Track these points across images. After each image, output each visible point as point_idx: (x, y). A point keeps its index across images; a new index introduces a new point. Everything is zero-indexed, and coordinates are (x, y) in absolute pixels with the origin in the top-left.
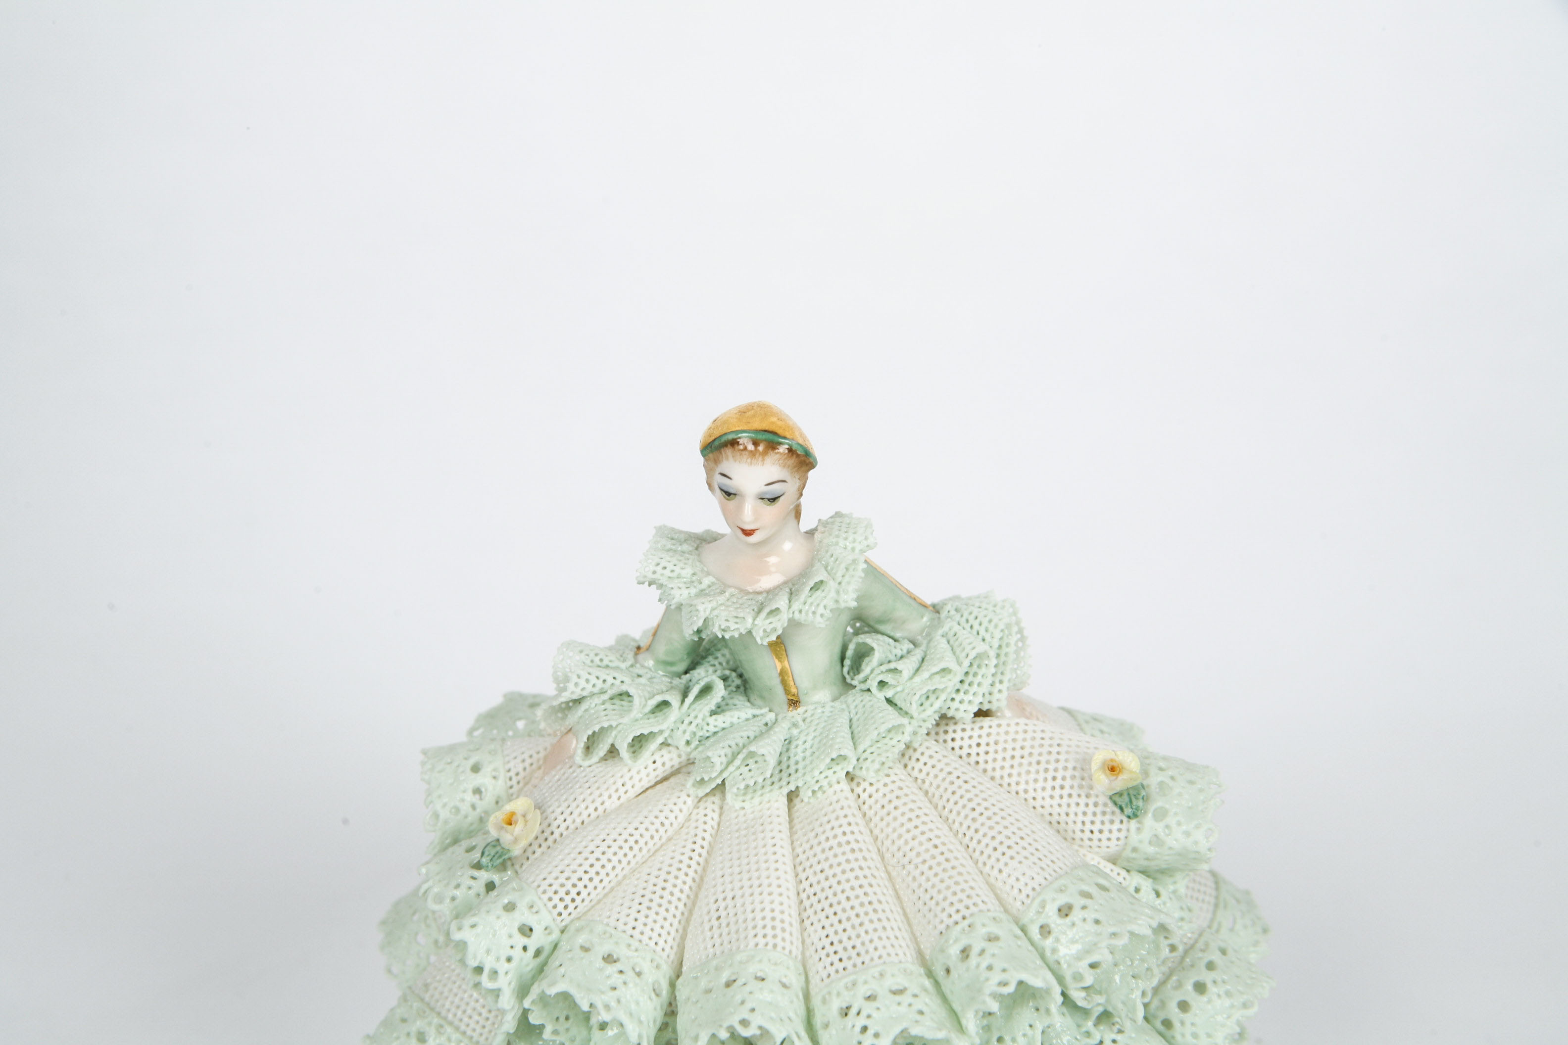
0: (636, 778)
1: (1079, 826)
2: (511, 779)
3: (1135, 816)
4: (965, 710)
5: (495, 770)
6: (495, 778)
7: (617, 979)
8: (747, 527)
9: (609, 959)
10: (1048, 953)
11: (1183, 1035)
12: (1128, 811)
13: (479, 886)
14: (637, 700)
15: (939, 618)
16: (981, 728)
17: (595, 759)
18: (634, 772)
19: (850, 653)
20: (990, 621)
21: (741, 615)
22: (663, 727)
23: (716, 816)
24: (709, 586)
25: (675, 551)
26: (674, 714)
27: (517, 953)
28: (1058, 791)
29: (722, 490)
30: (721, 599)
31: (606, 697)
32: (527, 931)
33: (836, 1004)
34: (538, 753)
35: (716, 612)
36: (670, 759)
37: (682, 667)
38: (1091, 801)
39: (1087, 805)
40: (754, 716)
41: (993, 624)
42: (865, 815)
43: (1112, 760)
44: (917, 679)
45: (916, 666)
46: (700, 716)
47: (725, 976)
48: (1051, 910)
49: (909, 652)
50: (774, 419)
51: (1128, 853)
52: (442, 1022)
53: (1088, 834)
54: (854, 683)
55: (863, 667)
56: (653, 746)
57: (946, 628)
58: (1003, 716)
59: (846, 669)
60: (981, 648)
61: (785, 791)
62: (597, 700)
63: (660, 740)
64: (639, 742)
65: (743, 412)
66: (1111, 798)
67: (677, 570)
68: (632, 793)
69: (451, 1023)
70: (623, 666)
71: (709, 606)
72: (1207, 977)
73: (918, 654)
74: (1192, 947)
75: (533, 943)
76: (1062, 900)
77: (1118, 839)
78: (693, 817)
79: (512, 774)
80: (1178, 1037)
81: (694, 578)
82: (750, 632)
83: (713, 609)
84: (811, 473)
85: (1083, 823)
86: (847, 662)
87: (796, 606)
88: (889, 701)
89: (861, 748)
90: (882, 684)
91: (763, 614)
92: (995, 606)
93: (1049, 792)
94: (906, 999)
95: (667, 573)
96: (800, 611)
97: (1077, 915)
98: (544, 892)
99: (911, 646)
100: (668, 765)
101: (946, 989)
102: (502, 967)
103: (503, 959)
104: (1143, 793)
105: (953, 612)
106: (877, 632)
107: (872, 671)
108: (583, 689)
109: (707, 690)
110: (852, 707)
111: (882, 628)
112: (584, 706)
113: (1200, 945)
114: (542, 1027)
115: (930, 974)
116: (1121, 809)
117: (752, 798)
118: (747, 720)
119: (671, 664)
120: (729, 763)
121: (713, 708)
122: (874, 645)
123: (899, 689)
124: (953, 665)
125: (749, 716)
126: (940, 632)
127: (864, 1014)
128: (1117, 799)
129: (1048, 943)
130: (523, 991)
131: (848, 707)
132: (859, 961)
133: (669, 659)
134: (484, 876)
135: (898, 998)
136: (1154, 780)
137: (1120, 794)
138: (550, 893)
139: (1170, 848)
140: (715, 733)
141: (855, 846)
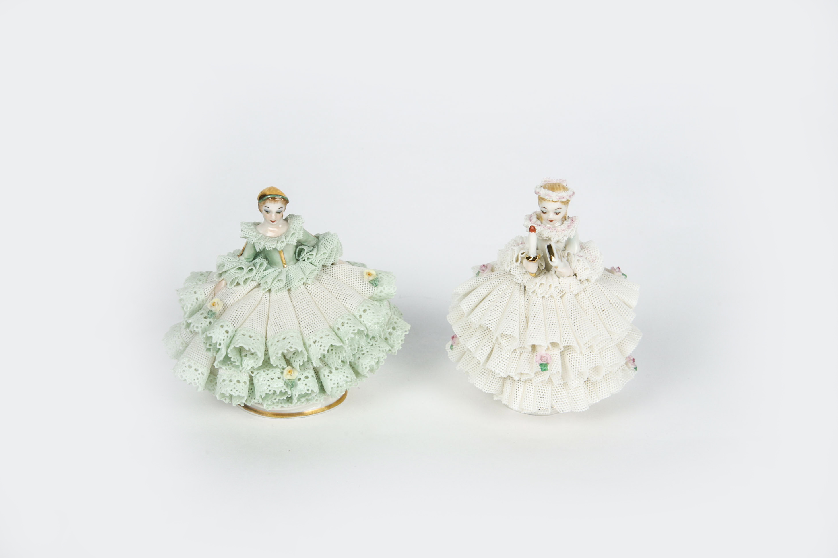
0: (246, 290)
1: (362, 290)
2: (206, 294)
3: (377, 286)
4: (329, 264)
6: (201, 295)
7: (253, 342)
8: (273, 220)
9: (250, 337)
10: (362, 322)
11: (390, 341)
12: (375, 285)
13: (208, 323)
14: (245, 269)
15: (318, 240)
16: (332, 268)
17: (233, 286)
18: (245, 288)
19: (297, 251)
20: (333, 239)
21: (273, 243)
22: (252, 275)
23: (269, 297)
24: (261, 237)
25: (250, 228)
26: (255, 271)
27: (225, 338)
28: (355, 282)
29: (265, 211)
30: (266, 240)
31: (235, 269)
32: (227, 332)
33: (312, 341)
34: (212, 287)
35: (266, 243)
36: (254, 284)
37: (252, 259)
38: (364, 283)
39: (363, 284)
40: (275, 270)
41: (334, 240)
42: (309, 293)
43: (369, 272)
44: (317, 256)
45: (316, 253)
46: (261, 271)
47: (282, 337)
48: (362, 311)
49: (312, 249)
50: (279, 191)
51: (374, 296)
52: (195, 362)
53: (364, 292)
54: (299, 259)
55: (302, 254)
56: (249, 281)
57: (321, 242)
58: (336, 264)
59: (296, 256)
60: (332, 247)
61: (287, 289)
62: (232, 270)
63: (251, 279)
64: (245, 280)
65: (269, 190)
66: (369, 282)
67: (252, 233)
68: (245, 294)
69: (198, 362)
70: (237, 260)
71: (264, 242)
72: (395, 326)
73: (316, 249)
74: (390, 318)
76: (364, 308)
77: (372, 292)
78: (263, 298)
79: (206, 293)
80: (389, 342)
81: (257, 235)
82: (275, 248)
84: (288, 205)
85: (363, 289)
86: (297, 254)
87: (288, 240)
88: (311, 263)
89: (307, 275)
90: (308, 258)
91: (279, 243)
92: (332, 235)
93: (353, 282)
94: (330, 337)
95: (249, 234)
96: (289, 241)
97: (368, 312)
98: (230, 321)
99: (313, 248)
100: (253, 286)
101: (339, 334)
102: (222, 342)
103: (222, 340)
104: (378, 280)
105: (322, 238)
106: (303, 245)
107: (305, 255)
108: (229, 268)
109: (261, 265)
110: (301, 265)
111: (305, 244)
112: (228, 272)
113: (392, 318)
114: (231, 357)
115: (334, 331)
116: (373, 284)
117: (278, 292)
118: (273, 271)
119: (249, 259)
120: (272, 283)
121: (264, 269)
122: (305, 248)
123: (313, 259)
124: (326, 252)
125: (274, 270)
126: (320, 243)
127: (320, 342)
128: (371, 282)
129: (362, 319)
131: (300, 265)
132: (315, 329)
133: (248, 257)
134: (208, 320)
135: (328, 337)
136: (379, 276)
137: (372, 281)
138: (232, 322)
139: (385, 293)
140: (265, 276)
141: (309, 301)
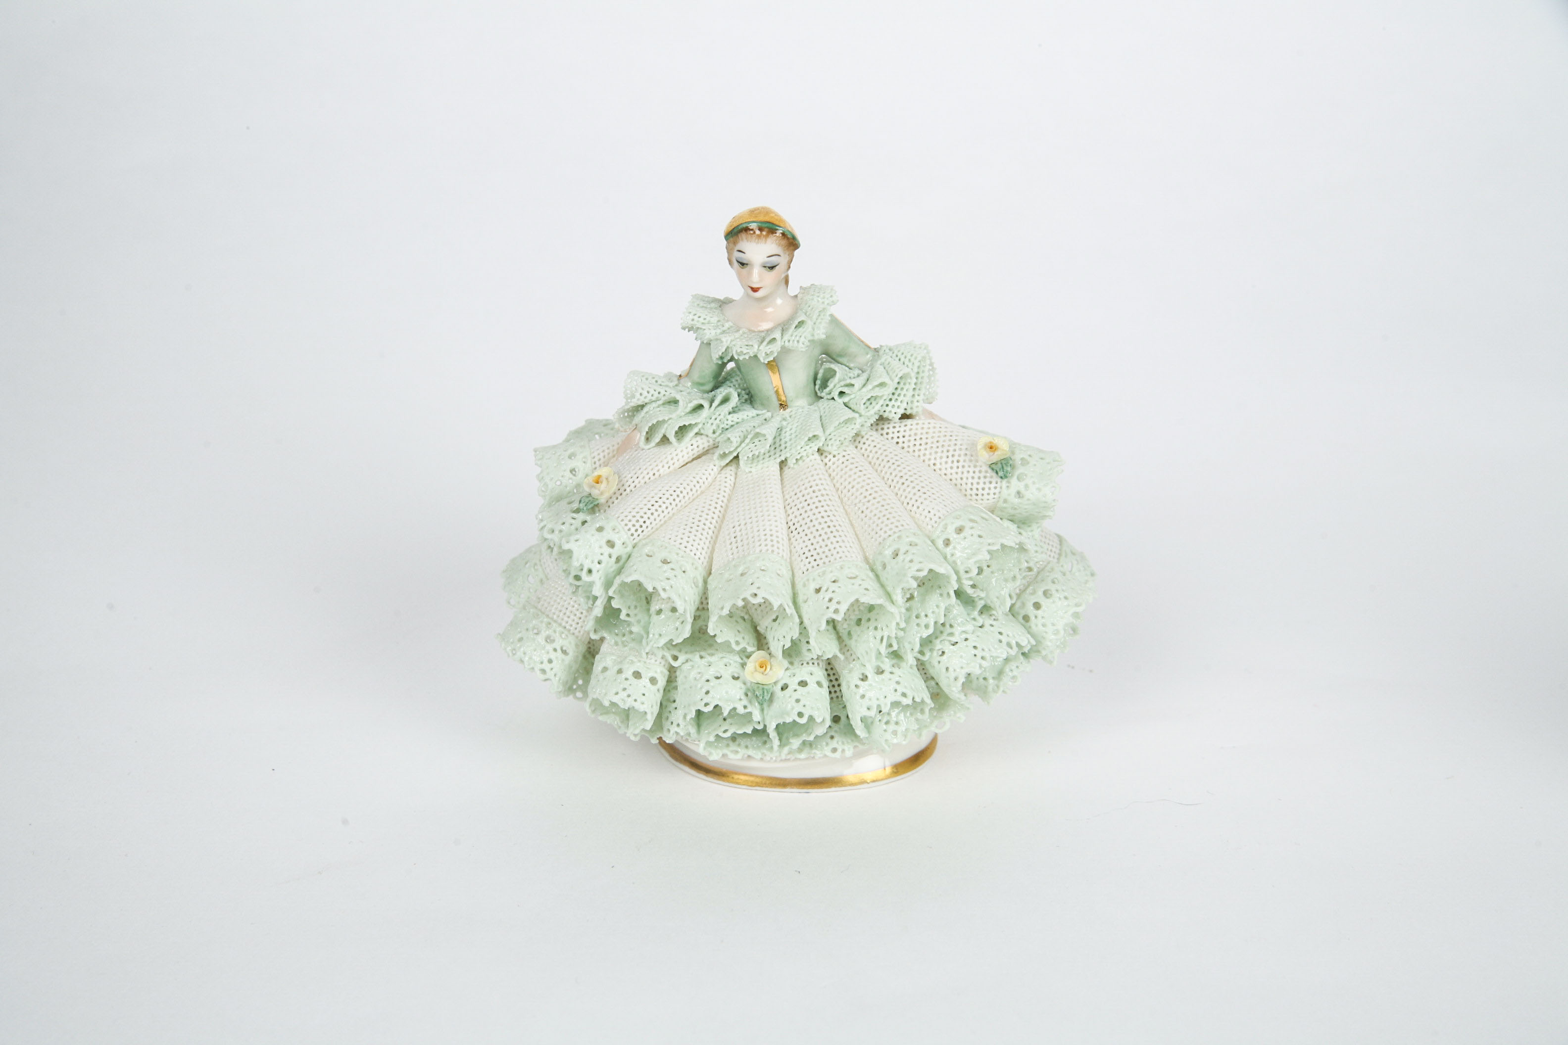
0: (680, 455)
1: (969, 486)
2: (595, 463)
3: (1006, 477)
4: (894, 413)
5: (585, 457)
6: (584, 462)
7: (670, 574)
8: (755, 286)
9: (665, 562)
10: (949, 556)
11: (1037, 625)
12: (1001, 474)
13: (578, 523)
14: (681, 403)
15: (878, 355)
16: (906, 426)
17: (653, 444)
18: (678, 451)
19: (820, 376)
20: (912, 355)
21: (751, 343)
22: (698, 421)
23: (733, 478)
24: (729, 329)
25: (706, 308)
26: (705, 413)
27: (605, 558)
28: (956, 464)
29: (738, 262)
30: (737, 335)
31: (660, 402)
32: (611, 544)
33: (813, 586)
34: (613, 446)
35: (734, 343)
36: (703, 443)
37: (709, 387)
38: (977, 470)
39: (974, 472)
40: (758, 415)
41: (914, 357)
42: (830, 475)
43: (990, 442)
44: (864, 390)
45: (863, 382)
46: (723, 414)
47: (741, 569)
48: (951, 529)
49: (858, 376)
50: (773, 215)
51: (1001, 504)
52: (550, 620)
53: (975, 491)
54: (823, 395)
55: (829, 384)
56: (691, 434)
57: (883, 360)
58: (920, 419)
59: (817, 387)
60: (906, 370)
61: (779, 460)
62: (654, 405)
63: (696, 430)
64: (682, 430)
65: (752, 212)
66: (990, 467)
67: (708, 318)
68: (677, 465)
69: (555, 621)
70: (671, 385)
71: (730, 339)
73: (864, 376)
74: (1043, 570)
75: (615, 552)
76: (958, 523)
77: (994, 494)
78: (718, 479)
79: (596, 459)
80: (1033, 627)
81: (719, 324)
82: (756, 356)
83: (732, 341)
84: (796, 252)
85: (972, 484)
86: (818, 382)
87: (786, 338)
88: (846, 405)
89: (828, 433)
90: (842, 393)
91: (765, 343)
92: (915, 347)
93: (950, 464)
94: (857, 581)
95: (701, 320)
96: (789, 341)
97: (967, 532)
98: (622, 520)
99: (860, 372)
100: (701, 447)
101: (883, 579)
102: (595, 567)
103: (596, 561)
104: (1011, 462)
105: (887, 351)
106: (838, 362)
107: (835, 386)
108: (645, 397)
109: (725, 400)
110: (821, 409)
111: (840, 360)
112: (645, 409)
113: (1048, 568)
114: (619, 610)
115: (872, 570)
116: (997, 473)
117: (756, 466)
118: (753, 417)
119: (702, 384)
120: (742, 442)
121: (731, 410)
122: (836, 369)
123: (852, 396)
124: (886, 379)
125: (754, 415)
126: (879, 362)
127: (830, 590)
128: (993, 466)
129: (948, 550)
130: (608, 584)
131: (819, 408)
132: (827, 560)
133: (702, 381)
134: (581, 517)
135: (853, 581)
136: (1017, 457)
137: (996, 463)
138: (626, 522)
139: (1028, 500)
140: (732, 426)
141: (824, 492)
